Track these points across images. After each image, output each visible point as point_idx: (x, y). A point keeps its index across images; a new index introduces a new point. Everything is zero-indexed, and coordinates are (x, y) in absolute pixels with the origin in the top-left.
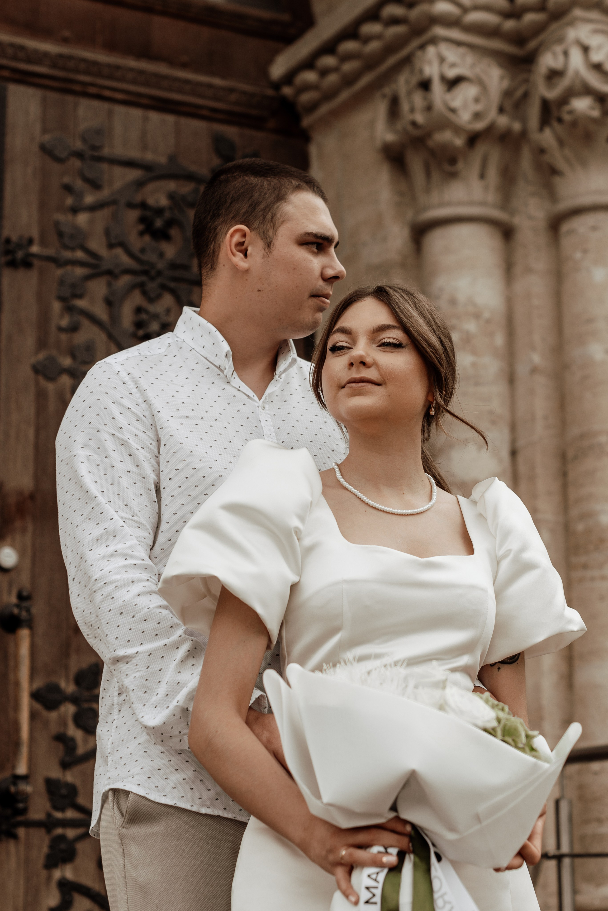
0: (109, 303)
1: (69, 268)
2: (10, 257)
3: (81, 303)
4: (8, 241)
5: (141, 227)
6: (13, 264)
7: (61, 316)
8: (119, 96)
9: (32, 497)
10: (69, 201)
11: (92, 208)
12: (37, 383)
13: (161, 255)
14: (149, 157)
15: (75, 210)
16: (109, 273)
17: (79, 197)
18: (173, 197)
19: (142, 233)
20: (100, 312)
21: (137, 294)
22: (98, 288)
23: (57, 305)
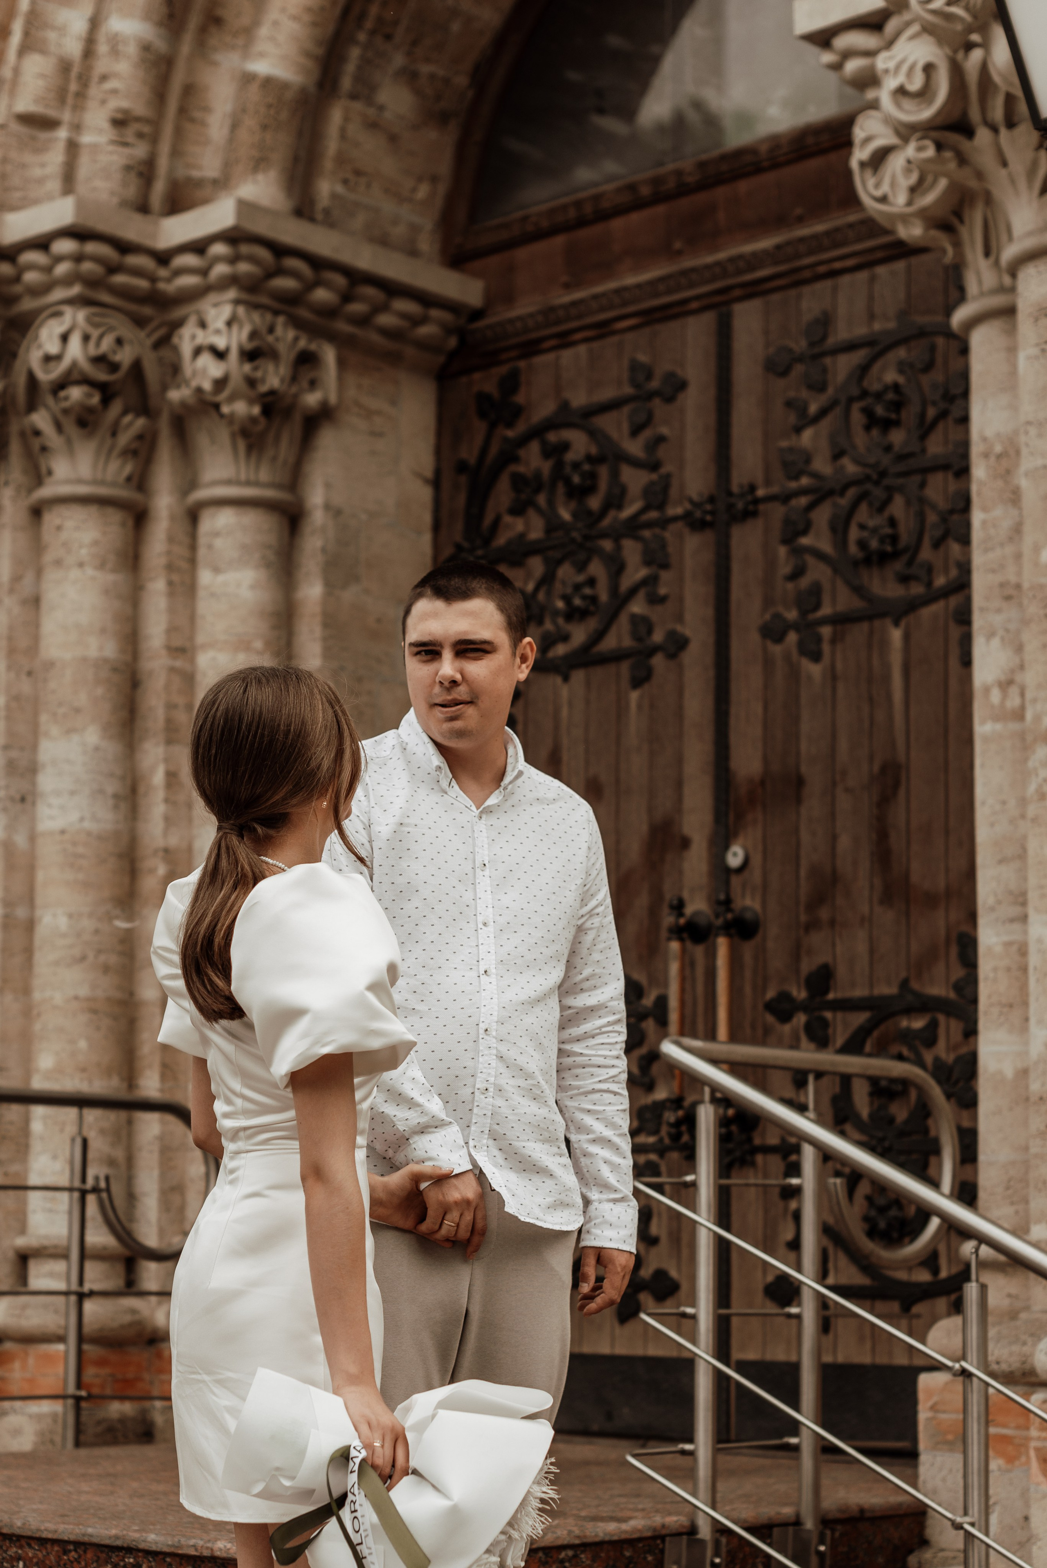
0: (833, 530)
1: (794, 502)
3: (805, 541)
4: (732, 495)
5: (866, 422)
6: (736, 518)
7: (787, 562)
9: (763, 783)
10: (793, 421)
11: (818, 418)
12: (765, 649)
13: (888, 448)
14: (876, 327)
15: (799, 430)
16: (833, 491)
17: (802, 411)
18: (902, 367)
19: (868, 428)
20: (826, 545)
21: (864, 507)
22: (822, 516)
23: (782, 551)
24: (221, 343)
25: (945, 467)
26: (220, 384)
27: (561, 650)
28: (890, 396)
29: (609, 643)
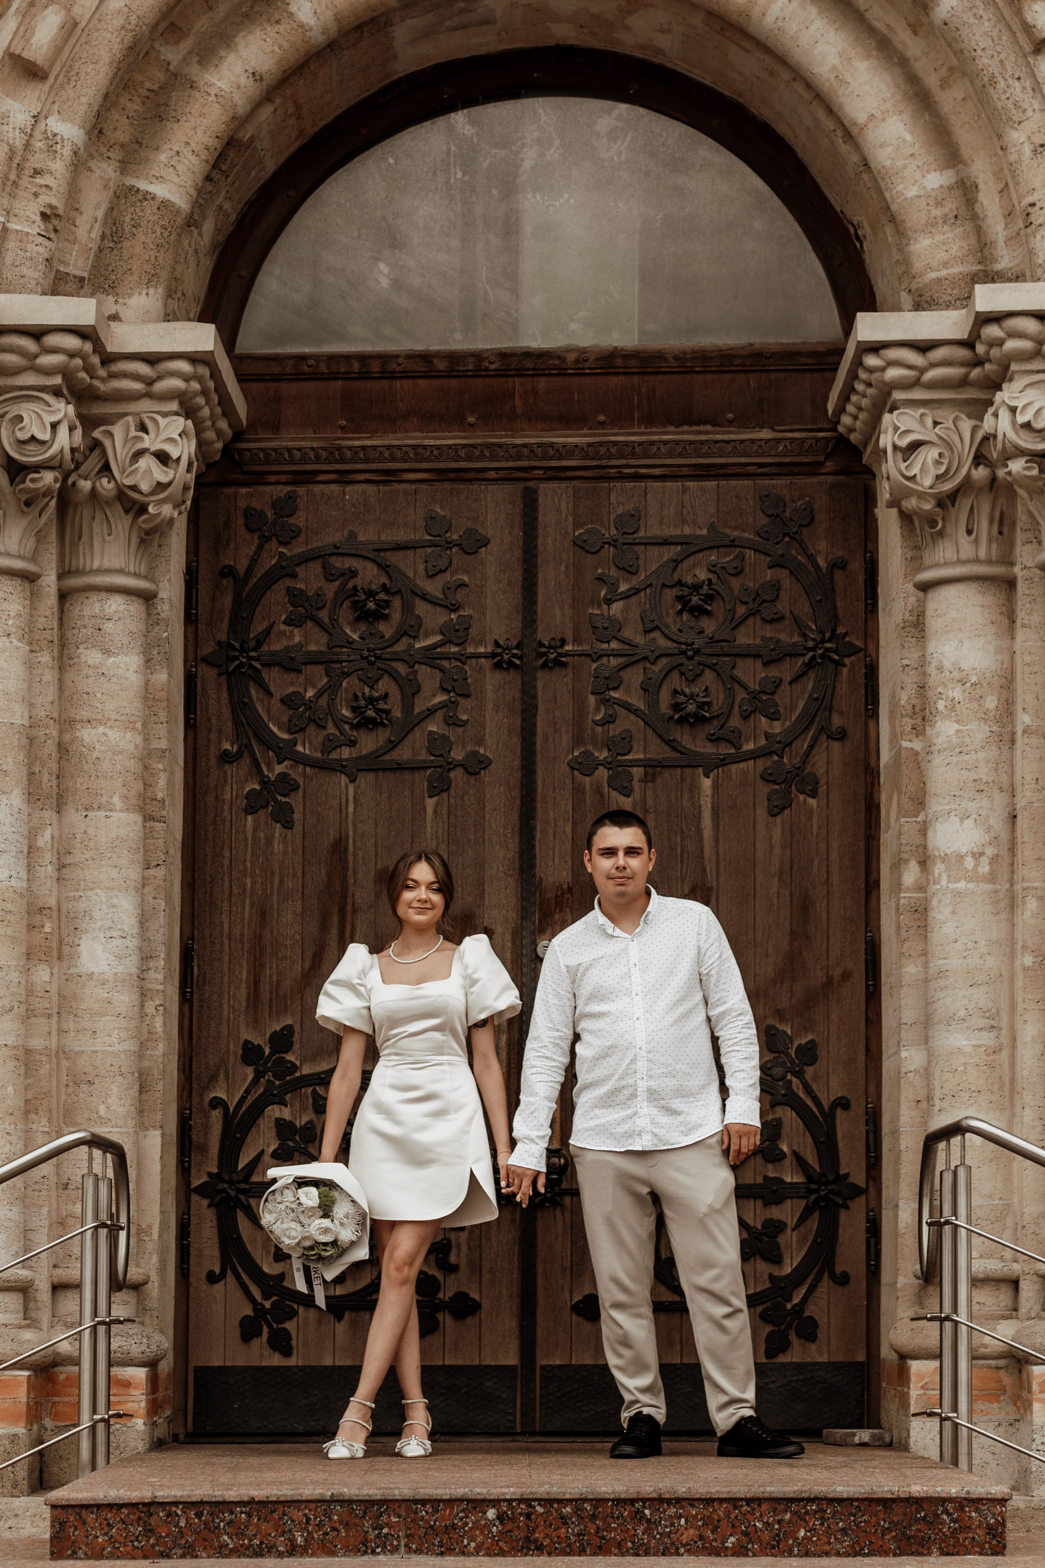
0: (645, 690)
1: (605, 660)
2: (544, 659)
3: (617, 694)
4: (541, 644)
5: (679, 607)
6: (545, 665)
7: (597, 710)
8: (657, 471)
9: (570, 890)
10: (603, 594)
11: (626, 596)
12: (573, 779)
13: (701, 632)
14: (687, 530)
15: (609, 602)
16: (645, 658)
17: (615, 586)
18: (712, 568)
19: (680, 613)
20: (637, 701)
21: (675, 675)
22: (635, 677)
23: (592, 699)
24: (174, 452)
25: (756, 656)
26: (161, 487)
27: (346, 753)
28: (705, 590)
29: (403, 753)
